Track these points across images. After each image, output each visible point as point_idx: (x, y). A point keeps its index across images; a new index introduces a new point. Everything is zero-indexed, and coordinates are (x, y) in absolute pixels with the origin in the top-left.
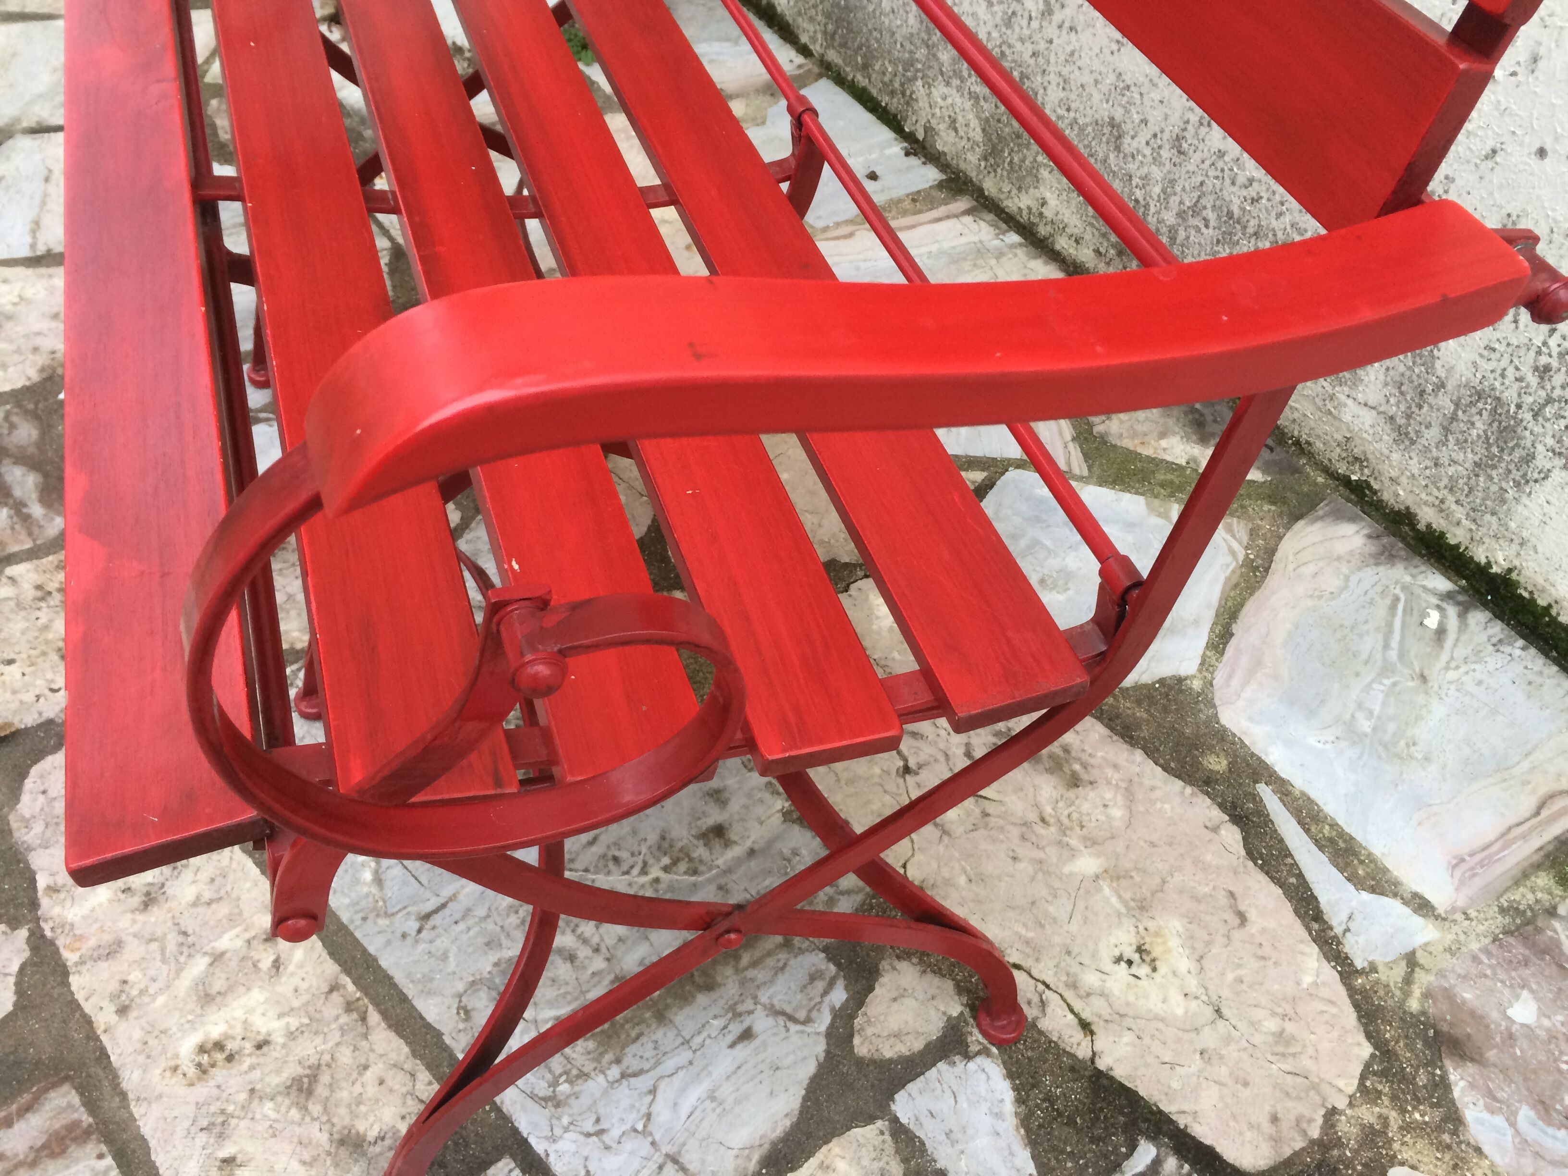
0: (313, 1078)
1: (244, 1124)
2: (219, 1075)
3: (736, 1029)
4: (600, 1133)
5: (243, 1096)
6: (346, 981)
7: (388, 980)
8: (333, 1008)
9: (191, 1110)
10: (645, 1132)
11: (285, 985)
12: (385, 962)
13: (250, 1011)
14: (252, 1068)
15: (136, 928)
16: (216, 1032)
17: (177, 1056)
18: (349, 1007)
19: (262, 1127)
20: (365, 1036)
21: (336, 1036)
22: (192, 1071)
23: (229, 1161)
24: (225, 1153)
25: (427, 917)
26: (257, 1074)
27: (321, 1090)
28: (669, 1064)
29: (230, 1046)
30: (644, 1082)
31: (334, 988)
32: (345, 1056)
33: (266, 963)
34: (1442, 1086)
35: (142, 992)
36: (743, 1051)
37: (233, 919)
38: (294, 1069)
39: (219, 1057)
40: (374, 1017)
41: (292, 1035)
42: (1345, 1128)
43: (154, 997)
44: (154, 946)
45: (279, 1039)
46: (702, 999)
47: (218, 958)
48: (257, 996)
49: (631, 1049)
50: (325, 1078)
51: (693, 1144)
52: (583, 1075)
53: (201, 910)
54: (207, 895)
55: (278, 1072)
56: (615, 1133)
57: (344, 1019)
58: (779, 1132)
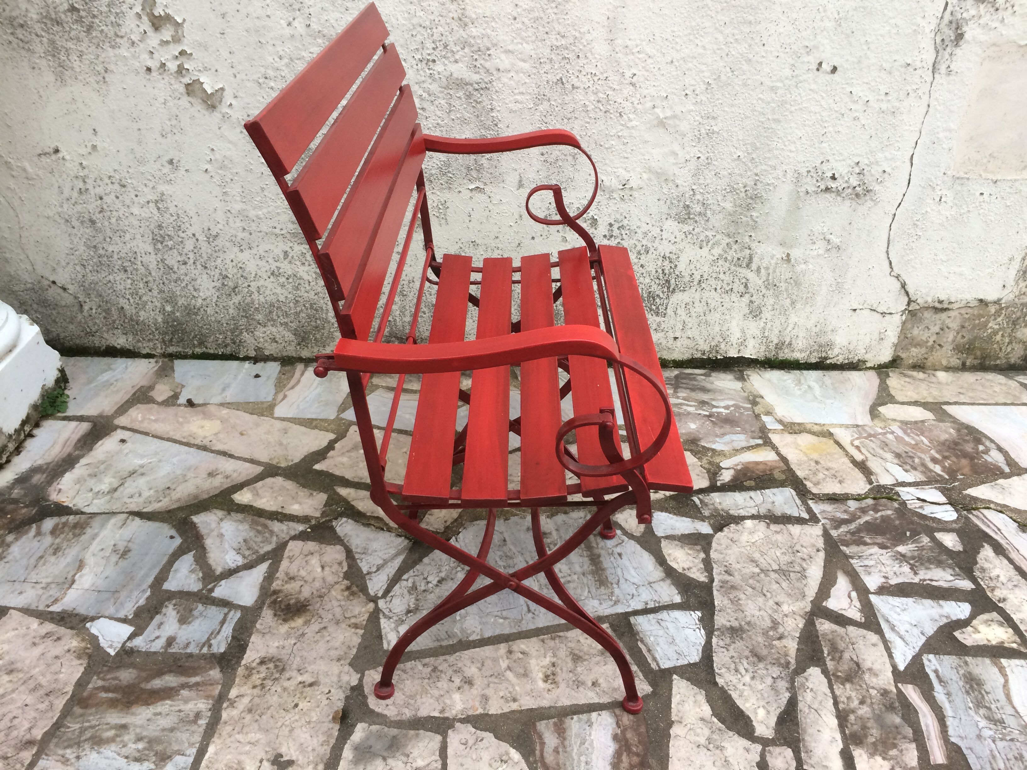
0: (575, 655)
1: (582, 677)
2: (559, 679)
3: (616, 556)
4: (633, 595)
5: (571, 674)
6: (542, 637)
7: (548, 627)
8: (551, 643)
9: (568, 689)
10: (638, 586)
11: (533, 652)
12: (541, 626)
13: (538, 665)
14: (561, 669)
15: (480, 689)
16: (541, 675)
17: (544, 689)
18: (553, 639)
19: (585, 672)
20: (567, 638)
21: (563, 646)
22: (553, 686)
23: (593, 684)
24: (590, 684)
25: (529, 611)
26: (565, 669)
27: (581, 654)
28: (619, 573)
29: (549, 673)
30: (622, 581)
31: (543, 641)
32: (572, 645)
33: (521, 656)
34: (704, 447)
35: (510, 693)
36: (624, 557)
37: (495, 660)
38: (569, 660)
39: (552, 677)
40: (561, 634)
41: (555, 655)
42: (707, 466)
43: (514, 690)
44: (491, 685)
45: (554, 660)
46: (602, 559)
47: (509, 668)
48: (533, 662)
49: (610, 579)
50: (577, 652)
51: (648, 578)
52: (612, 593)
53: (484, 668)
54: (479, 665)
55: (567, 663)
56: (635, 592)
57: (557, 641)
58: (654, 560)
